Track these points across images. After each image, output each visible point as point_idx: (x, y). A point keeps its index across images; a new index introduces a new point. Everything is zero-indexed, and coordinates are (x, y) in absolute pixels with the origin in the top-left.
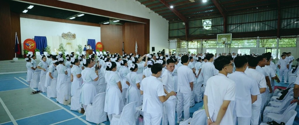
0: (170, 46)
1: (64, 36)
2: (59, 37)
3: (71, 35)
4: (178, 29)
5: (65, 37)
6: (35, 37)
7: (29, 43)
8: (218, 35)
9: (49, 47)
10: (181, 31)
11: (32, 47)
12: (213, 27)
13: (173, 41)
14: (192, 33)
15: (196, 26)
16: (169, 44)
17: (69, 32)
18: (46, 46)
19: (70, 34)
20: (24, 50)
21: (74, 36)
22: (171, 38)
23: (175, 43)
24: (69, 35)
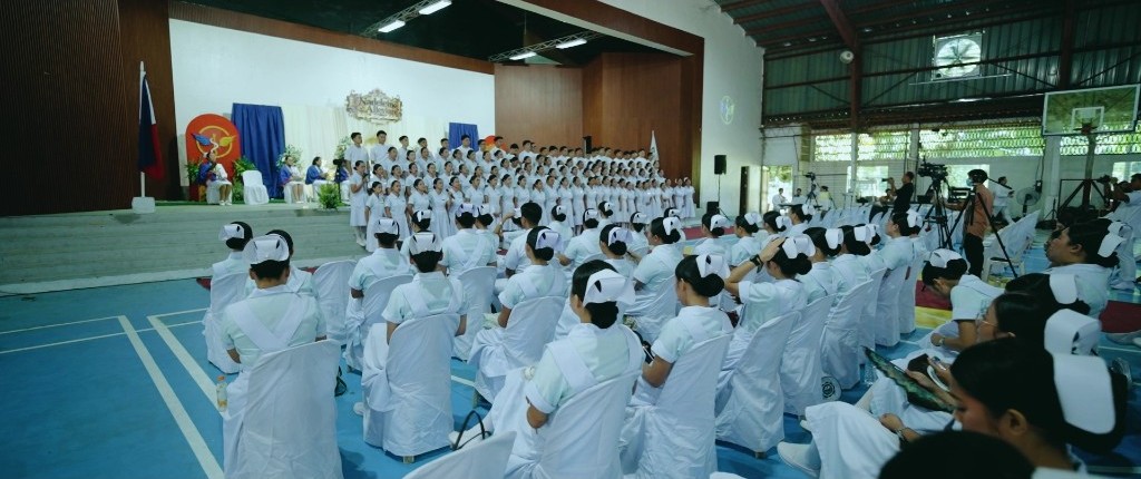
0: (767, 154)
1: (357, 105)
2: (337, 109)
3: (383, 104)
4: (809, 83)
5: (362, 111)
6: (235, 106)
7: (209, 133)
8: (1047, 94)
9: (297, 152)
10: (820, 90)
11: (222, 150)
12: (990, 66)
13: (786, 131)
14: (876, 98)
15: (896, 66)
16: (764, 147)
17: (377, 91)
18: (281, 147)
19: (378, 99)
20: (189, 166)
21: (395, 108)
22: (771, 118)
23: (790, 140)
24: (377, 103)
